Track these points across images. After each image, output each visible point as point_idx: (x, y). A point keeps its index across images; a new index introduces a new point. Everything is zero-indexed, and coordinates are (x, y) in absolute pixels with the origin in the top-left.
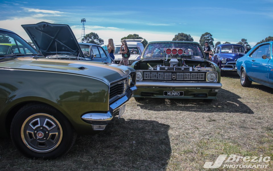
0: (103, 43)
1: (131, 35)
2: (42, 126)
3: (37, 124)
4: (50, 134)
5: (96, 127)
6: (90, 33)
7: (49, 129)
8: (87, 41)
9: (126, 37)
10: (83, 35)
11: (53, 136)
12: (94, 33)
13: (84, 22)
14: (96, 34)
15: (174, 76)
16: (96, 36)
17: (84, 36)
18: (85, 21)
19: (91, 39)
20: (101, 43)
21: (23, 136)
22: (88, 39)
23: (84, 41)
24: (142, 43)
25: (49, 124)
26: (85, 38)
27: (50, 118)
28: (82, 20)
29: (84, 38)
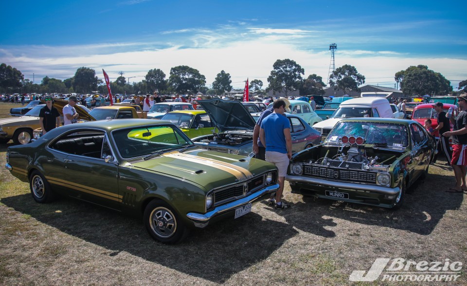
0: (364, 82)
1: (413, 67)
2: (162, 217)
3: (160, 215)
4: (168, 224)
5: (197, 225)
6: (343, 66)
7: (167, 220)
8: (339, 78)
9: (405, 70)
10: (332, 70)
11: (170, 226)
12: (350, 66)
13: (335, 50)
14: (353, 67)
15: (336, 174)
16: (351, 70)
17: (333, 72)
18: (336, 47)
19: (345, 74)
20: (360, 81)
21: (151, 223)
22: (340, 75)
23: (332, 78)
24: (387, 98)
25: (168, 216)
26: (335, 74)
27: (168, 212)
28: (331, 47)
29: (332, 74)
